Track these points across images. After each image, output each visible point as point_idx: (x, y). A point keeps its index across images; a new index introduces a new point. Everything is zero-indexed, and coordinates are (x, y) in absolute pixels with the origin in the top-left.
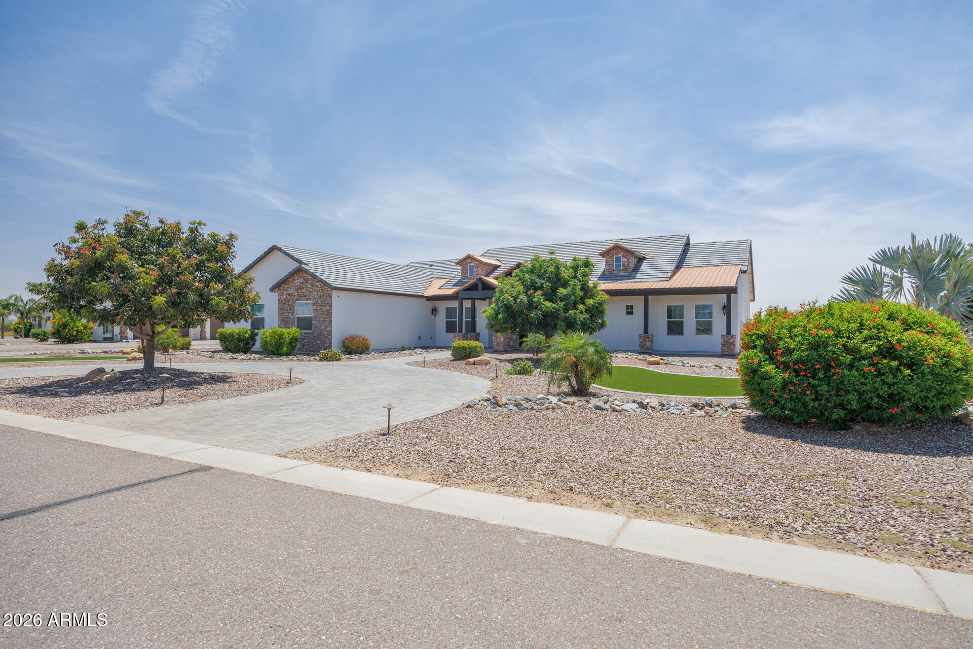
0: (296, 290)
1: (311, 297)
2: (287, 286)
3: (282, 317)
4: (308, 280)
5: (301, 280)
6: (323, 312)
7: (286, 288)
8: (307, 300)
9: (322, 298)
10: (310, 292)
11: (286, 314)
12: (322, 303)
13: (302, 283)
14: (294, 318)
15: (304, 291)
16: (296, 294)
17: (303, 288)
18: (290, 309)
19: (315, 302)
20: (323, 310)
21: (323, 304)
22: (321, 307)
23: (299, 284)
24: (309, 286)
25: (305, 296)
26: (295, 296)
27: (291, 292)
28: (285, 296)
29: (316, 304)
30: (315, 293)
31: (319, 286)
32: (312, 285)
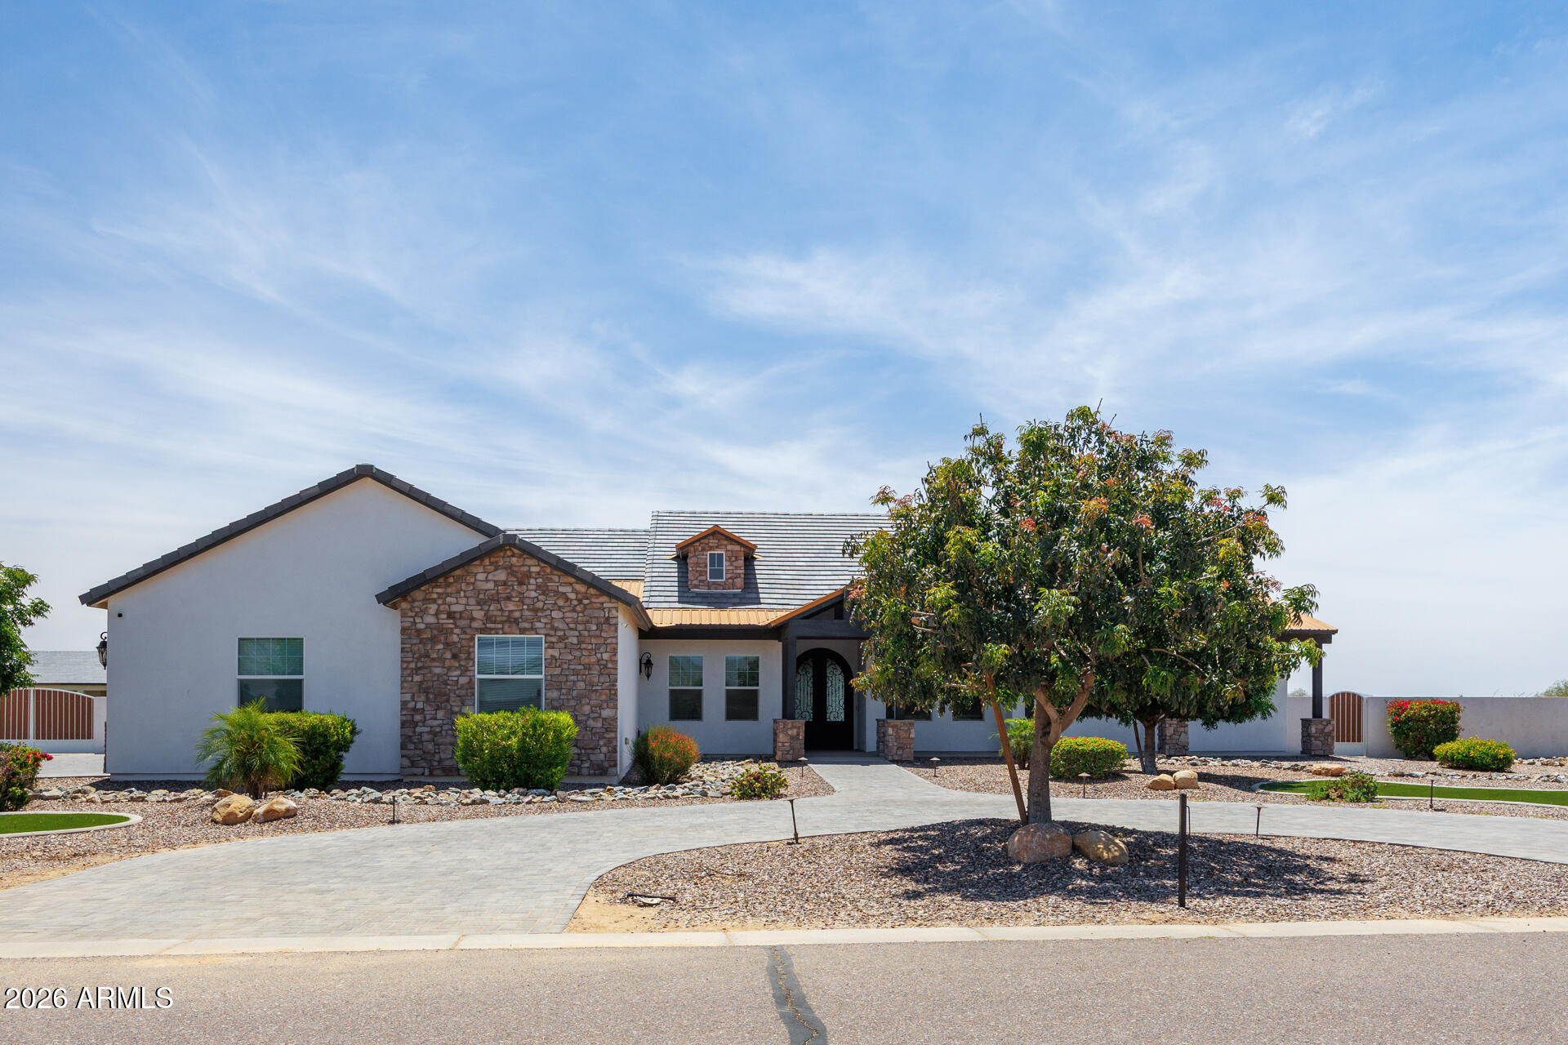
0: (478, 604)
1: (538, 625)
2: (440, 590)
3: (417, 678)
4: (528, 575)
5: (501, 576)
6: (588, 667)
7: (435, 596)
8: (523, 631)
9: (580, 627)
10: (536, 610)
11: (438, 671)
12: (580, 643)
13: (505, 583)
14: (471, 682)
15: (511, 606)
16: (479, 614)
17: (508, 598)
18: (455, 657)
19: (554, 639)
20: (585, 660)
21: (584, 646)
22: (577, 654)
23: (491, 585)
24: (533, 594)
25: (516, 621)
26: (473, 619)
27: (455, 608)
28: (430, 619)
29: (561, 645)
30: (556, 614)
31: (572, 596)
32: (544, 590)
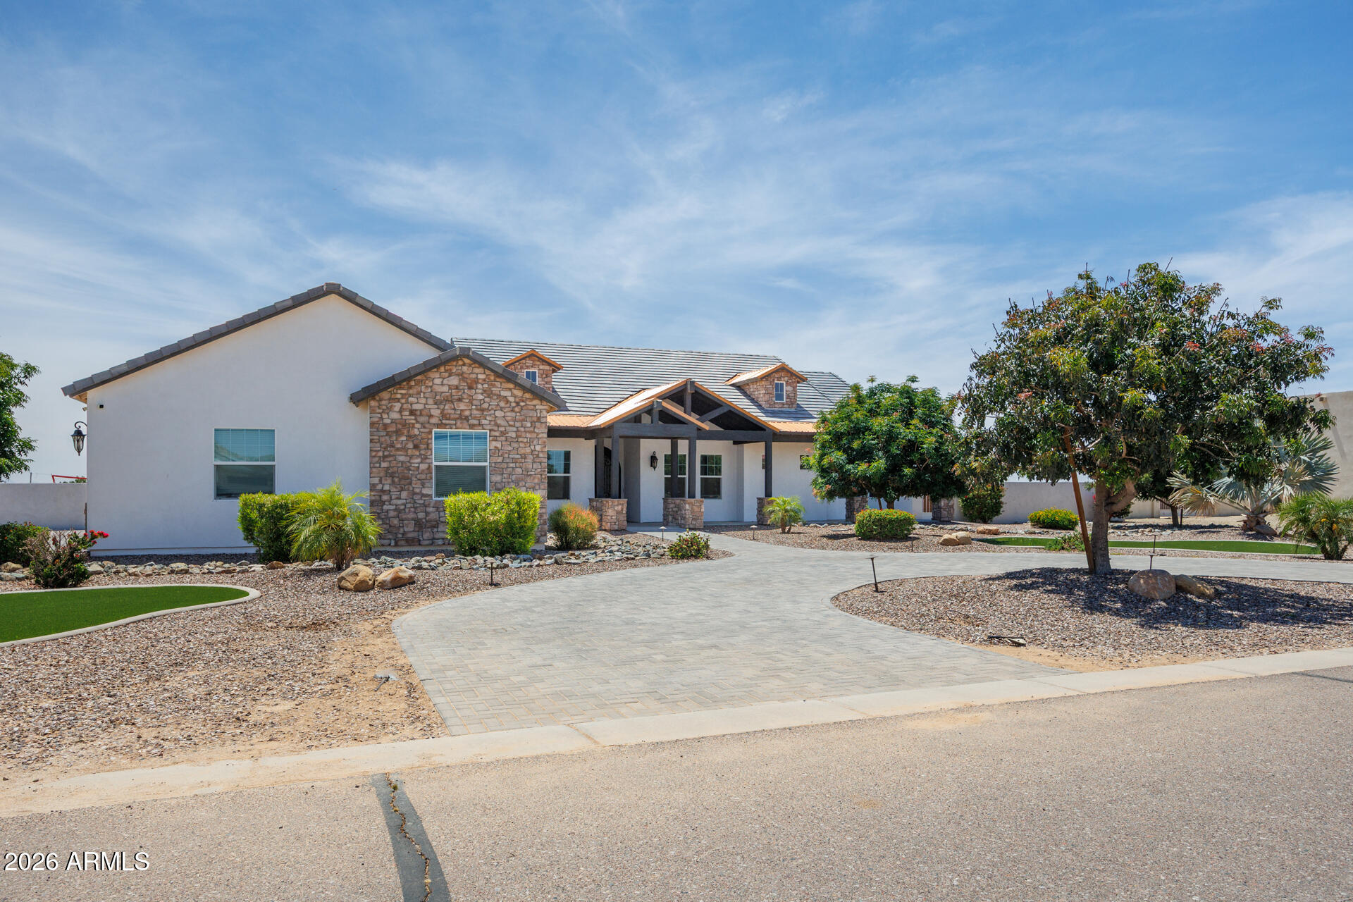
0: (435, 404)
1: (484, 422)
2: (403, 392)
3: (384, 465)
4: (476, 381)
5: (454, 381)
6: (524, 456)
7: (399, 396)
8: (472, 427)
9: (518, 424)
10: (482, 410)
11: (402, 458)
12: (517, 437)
13: (457, 388)
14: (429, 468)
15: (462, 406)
16: (436, 412)
17: (460, 400)
18: (416, 447)
19: (497, 434)
20: (522, 451)
21: (520, 439)
22: (516, 445)
23: (446, 389)
24: (481, 397)
25: (467, 419)
26: (431, 416)
27: (415, 407)
28: (395, 416)
29: (503, 439)
30: (499, 414)
31: (512, 399)
32: (488, 393)
